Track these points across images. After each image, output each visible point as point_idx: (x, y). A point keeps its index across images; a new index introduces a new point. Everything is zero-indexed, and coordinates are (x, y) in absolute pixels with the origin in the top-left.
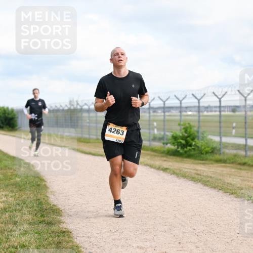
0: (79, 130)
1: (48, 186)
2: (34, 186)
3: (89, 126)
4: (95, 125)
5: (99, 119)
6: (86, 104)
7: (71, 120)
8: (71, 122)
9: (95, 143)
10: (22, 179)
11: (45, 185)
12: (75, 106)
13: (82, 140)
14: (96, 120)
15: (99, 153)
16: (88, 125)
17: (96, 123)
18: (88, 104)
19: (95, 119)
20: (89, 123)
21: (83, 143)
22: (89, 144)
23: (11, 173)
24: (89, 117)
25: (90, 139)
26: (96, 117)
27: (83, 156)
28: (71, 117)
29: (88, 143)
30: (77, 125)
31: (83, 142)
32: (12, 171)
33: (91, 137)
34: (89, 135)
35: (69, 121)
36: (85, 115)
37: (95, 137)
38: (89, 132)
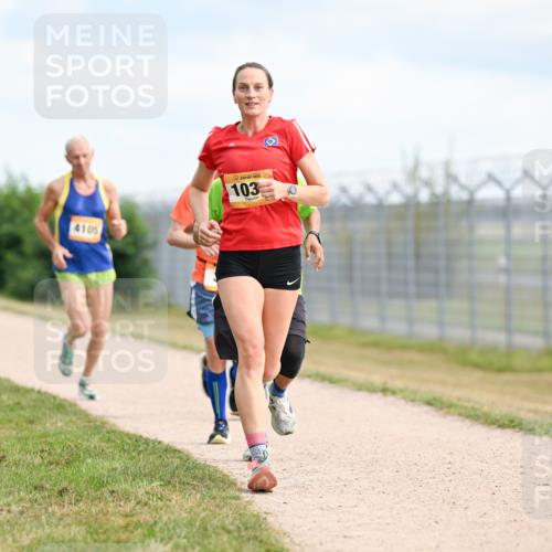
0: (456, 306)
3: (508, 289)
4: (537, 281)
6: (491, 178)
7: (418, 256)
8: (417, 269)
9: (540, 371)
10: (177, 546)
12: (439, 190)
13: (474, 356)
14: (545, 259)
16: (502, 279)
17: (544, 273)
18: (500, 177)
19: (538, 251)
20: (506, 271)
21: (478, 374)
22: (508, 377)
23: (127, 516)
24: (508, 241)
25: (510, 350)
27: (480, 433)
28: (418, 244)
29: (501, 370)
30: (448, 285)
31: (477, 366)
32: (128, 509)
33: (519, 340)
34: (509, 330)
35: (411, 263)
36: (489, 230)
38: (508, 317)
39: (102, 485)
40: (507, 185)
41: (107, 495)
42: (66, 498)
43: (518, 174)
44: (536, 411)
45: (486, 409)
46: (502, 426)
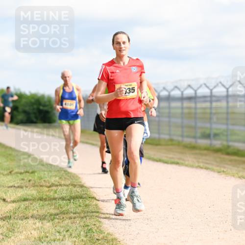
1: (100, 207)
2: (80, 206)
3: (159, 122)
4: (167, 119)
5: (173, 111)
11: (96, 205)
14: (169, 113)
15: (173, 160)
17: (169, 117)
19: (167, 111)
25: (159, 139)
26: (169, 108)
29: (157, 145)
33: (163, 136)
34: (159, 133)
37: (167, 137)
38: (159, 129)
39: (42, 178)
40: (159, 91)
41: (43, 181)
42: (31, 182)
43: (162, 88)
44: (167, 157)
45: (152, 156)
46: (157, 161)
